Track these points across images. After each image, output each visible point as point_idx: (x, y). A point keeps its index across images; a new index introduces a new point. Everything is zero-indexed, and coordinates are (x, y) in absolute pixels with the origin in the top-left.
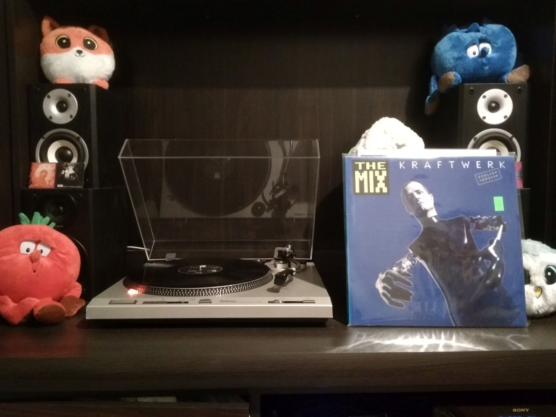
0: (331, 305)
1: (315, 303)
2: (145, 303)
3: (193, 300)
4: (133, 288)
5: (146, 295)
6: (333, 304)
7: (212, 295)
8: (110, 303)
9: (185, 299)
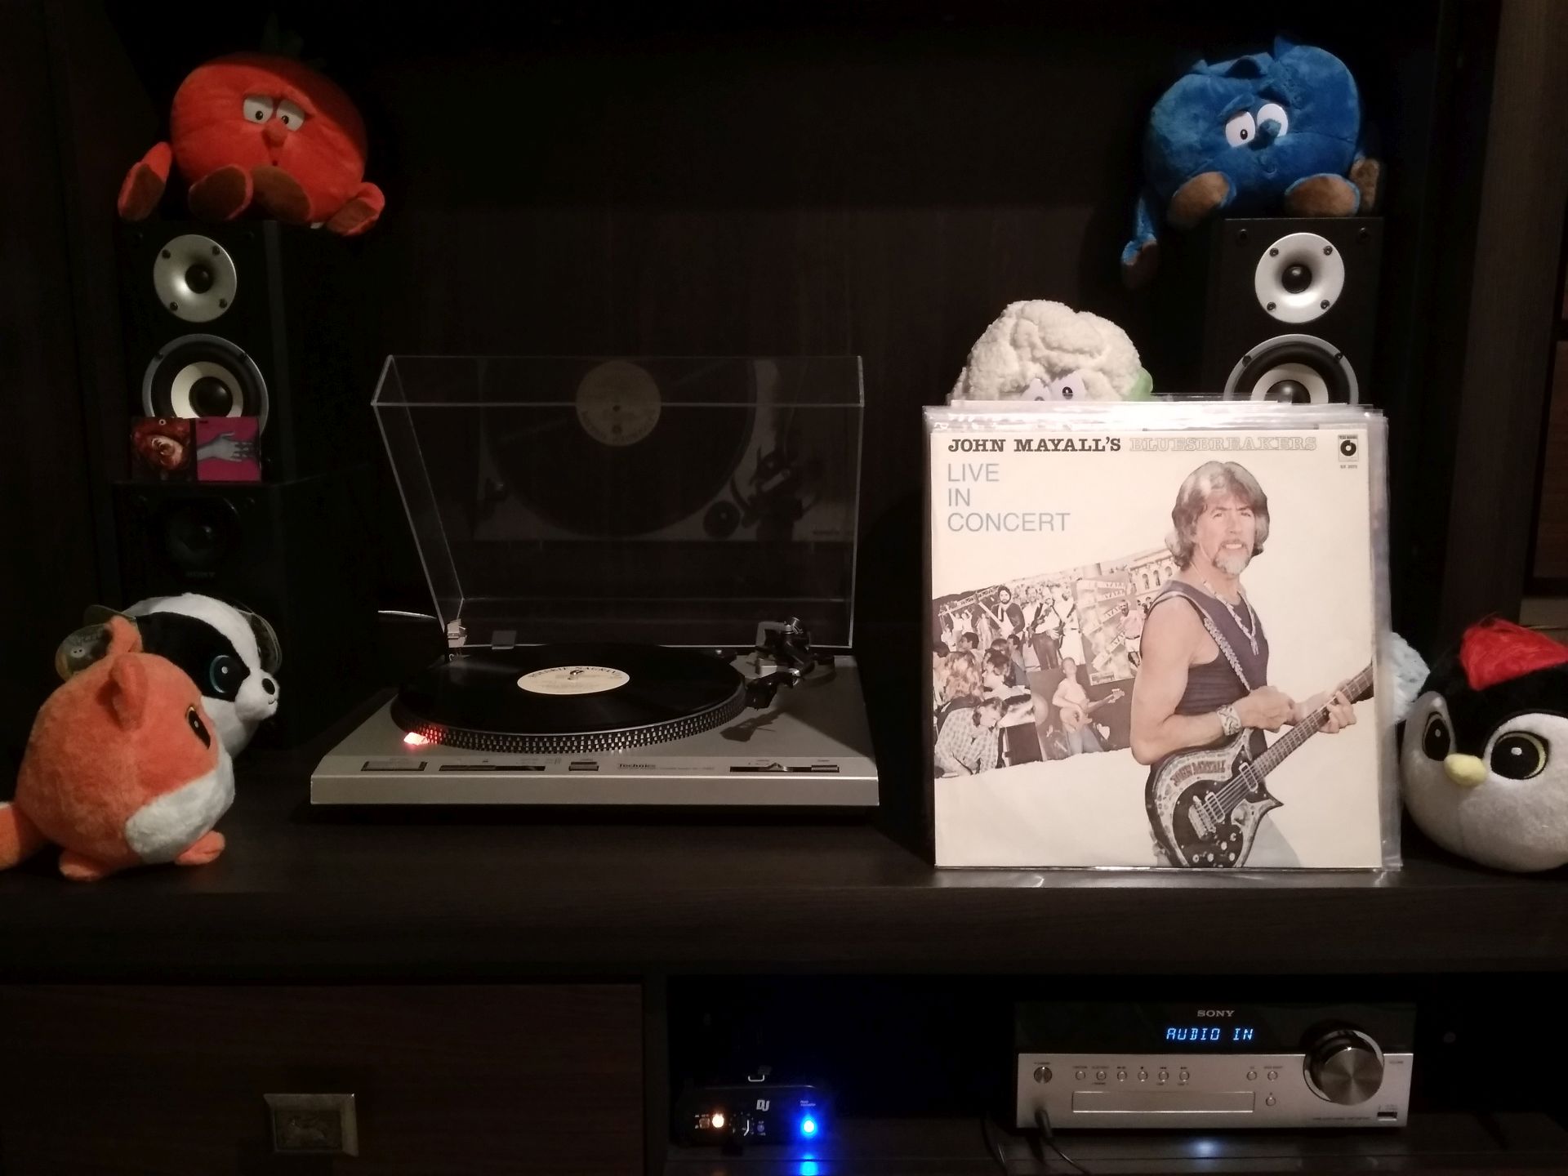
0: (877, 778)
1: (838, 771)
2: (444, 769)
3: (557, 761)
4: (416, 731)
5: (443, 746)
6: (880, 775)
7: (602, 750)
8: (366, 768)
9: (537, 760)
